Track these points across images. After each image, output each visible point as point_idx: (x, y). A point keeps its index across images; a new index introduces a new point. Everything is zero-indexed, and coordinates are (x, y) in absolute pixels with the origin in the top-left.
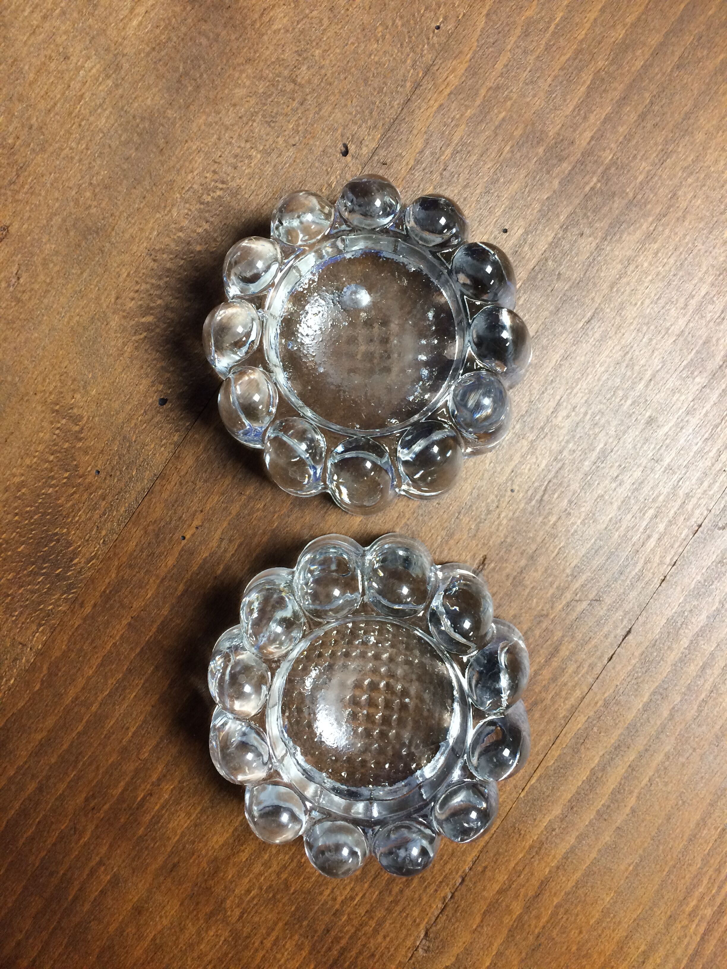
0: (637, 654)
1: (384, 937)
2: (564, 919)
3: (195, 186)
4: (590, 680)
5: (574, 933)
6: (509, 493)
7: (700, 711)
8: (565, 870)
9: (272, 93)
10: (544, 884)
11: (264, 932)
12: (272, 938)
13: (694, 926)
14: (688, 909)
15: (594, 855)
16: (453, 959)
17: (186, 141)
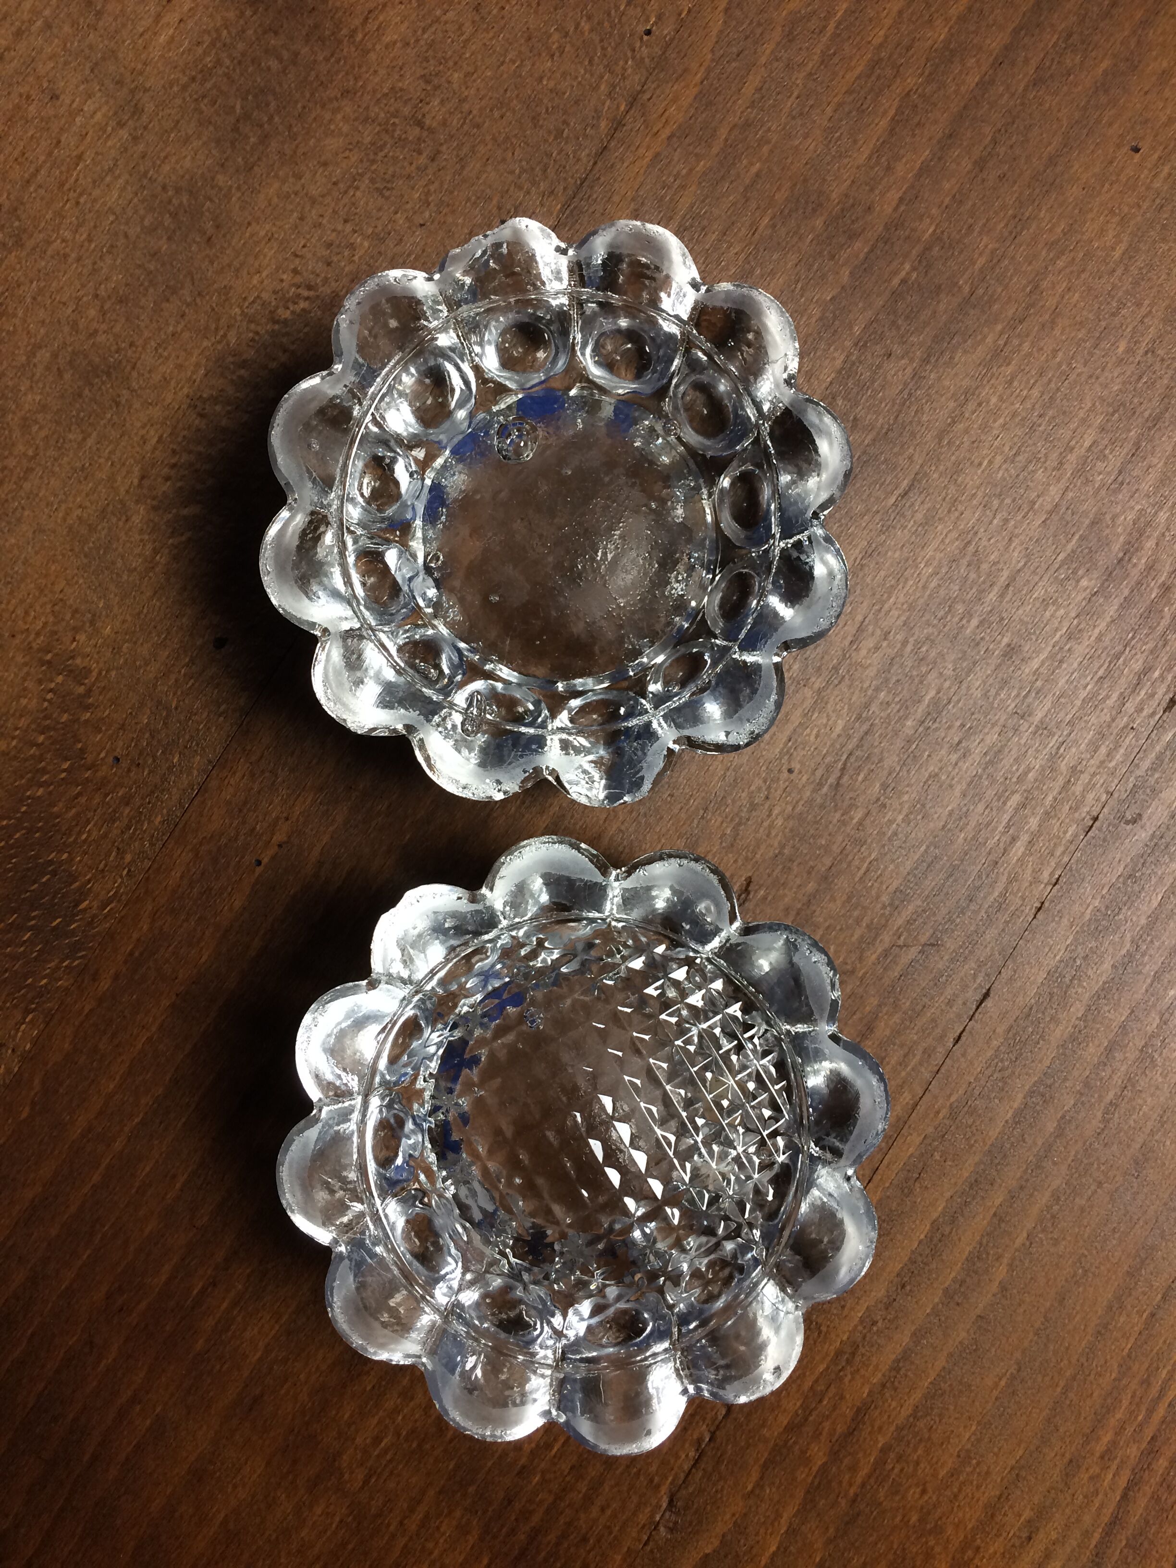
0: (1000, 1030)
1: (603, 1510)
2: (896, 1471)
3: (264, 295)
4: (927, 1075)
5: (913, 1493)
6: (786, 774)
7: (1106, 1121)
8: (896, 1389)
9: (385, 144)
10: (861, 1412)
11: (405, 1505)
12: (418, 1516)
13: (1110, 1476)
14: (1100, 1448)
15: (941, 1362)
16: (716, 1543)
17: (249, 224)
